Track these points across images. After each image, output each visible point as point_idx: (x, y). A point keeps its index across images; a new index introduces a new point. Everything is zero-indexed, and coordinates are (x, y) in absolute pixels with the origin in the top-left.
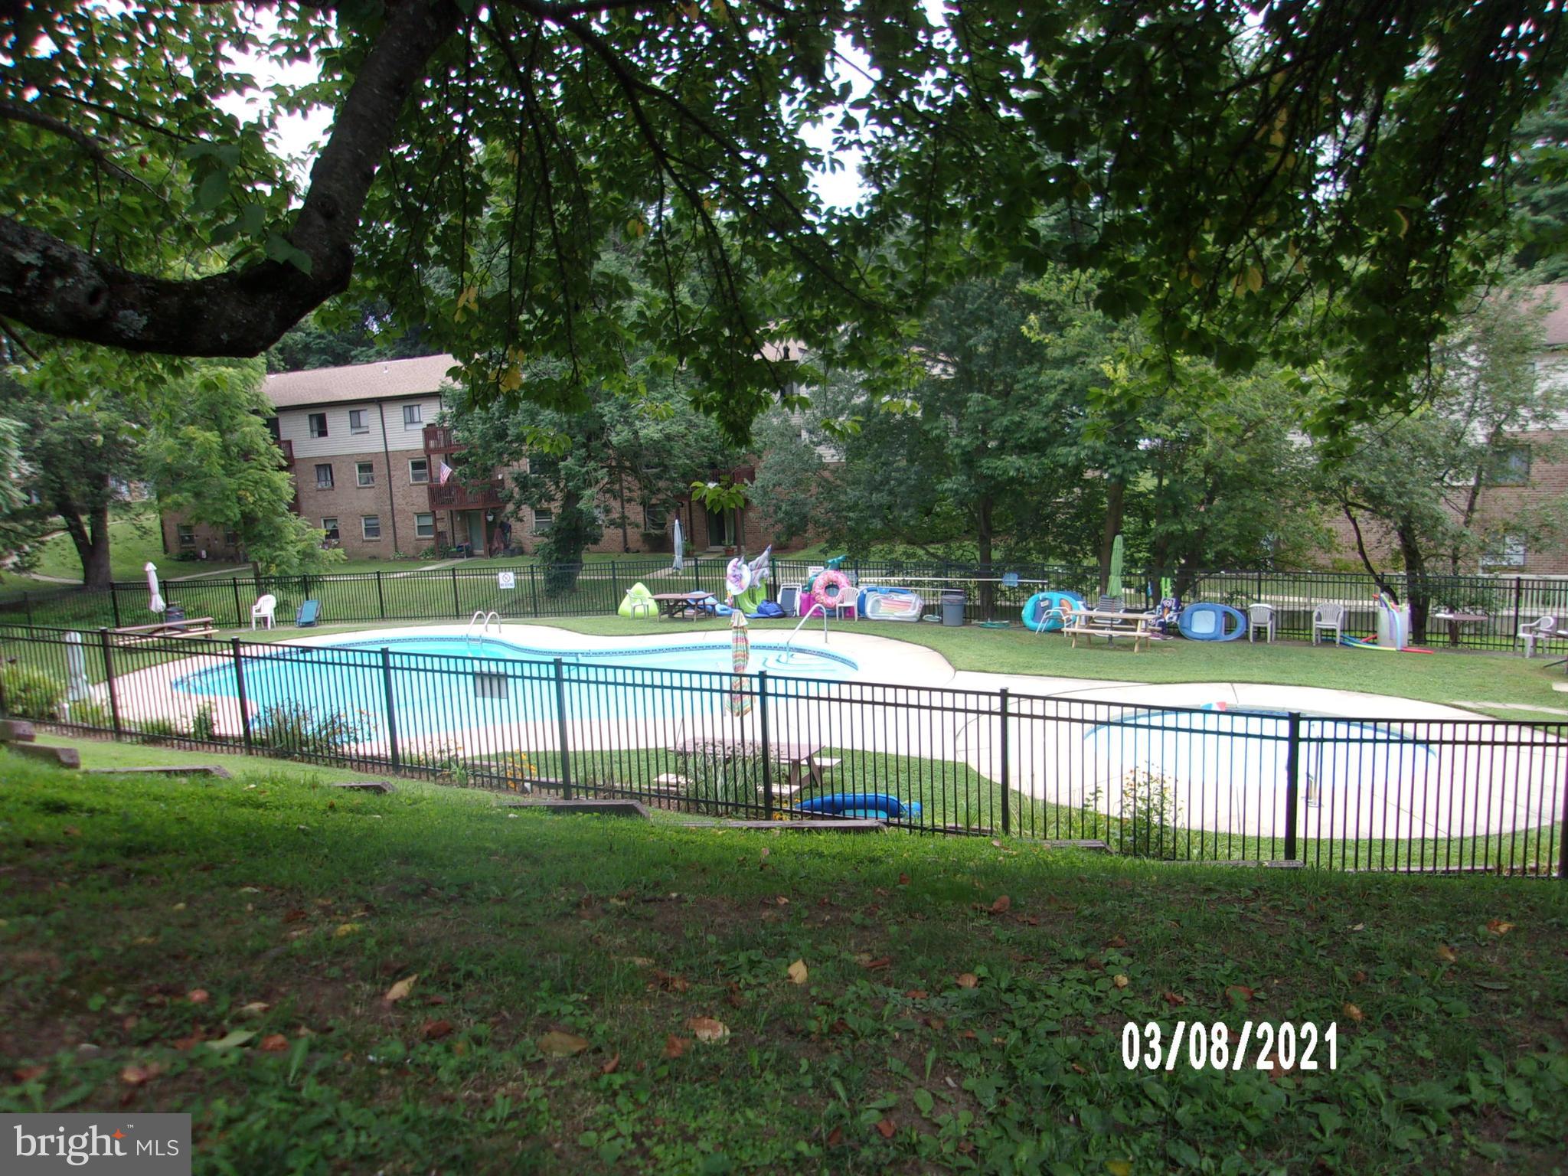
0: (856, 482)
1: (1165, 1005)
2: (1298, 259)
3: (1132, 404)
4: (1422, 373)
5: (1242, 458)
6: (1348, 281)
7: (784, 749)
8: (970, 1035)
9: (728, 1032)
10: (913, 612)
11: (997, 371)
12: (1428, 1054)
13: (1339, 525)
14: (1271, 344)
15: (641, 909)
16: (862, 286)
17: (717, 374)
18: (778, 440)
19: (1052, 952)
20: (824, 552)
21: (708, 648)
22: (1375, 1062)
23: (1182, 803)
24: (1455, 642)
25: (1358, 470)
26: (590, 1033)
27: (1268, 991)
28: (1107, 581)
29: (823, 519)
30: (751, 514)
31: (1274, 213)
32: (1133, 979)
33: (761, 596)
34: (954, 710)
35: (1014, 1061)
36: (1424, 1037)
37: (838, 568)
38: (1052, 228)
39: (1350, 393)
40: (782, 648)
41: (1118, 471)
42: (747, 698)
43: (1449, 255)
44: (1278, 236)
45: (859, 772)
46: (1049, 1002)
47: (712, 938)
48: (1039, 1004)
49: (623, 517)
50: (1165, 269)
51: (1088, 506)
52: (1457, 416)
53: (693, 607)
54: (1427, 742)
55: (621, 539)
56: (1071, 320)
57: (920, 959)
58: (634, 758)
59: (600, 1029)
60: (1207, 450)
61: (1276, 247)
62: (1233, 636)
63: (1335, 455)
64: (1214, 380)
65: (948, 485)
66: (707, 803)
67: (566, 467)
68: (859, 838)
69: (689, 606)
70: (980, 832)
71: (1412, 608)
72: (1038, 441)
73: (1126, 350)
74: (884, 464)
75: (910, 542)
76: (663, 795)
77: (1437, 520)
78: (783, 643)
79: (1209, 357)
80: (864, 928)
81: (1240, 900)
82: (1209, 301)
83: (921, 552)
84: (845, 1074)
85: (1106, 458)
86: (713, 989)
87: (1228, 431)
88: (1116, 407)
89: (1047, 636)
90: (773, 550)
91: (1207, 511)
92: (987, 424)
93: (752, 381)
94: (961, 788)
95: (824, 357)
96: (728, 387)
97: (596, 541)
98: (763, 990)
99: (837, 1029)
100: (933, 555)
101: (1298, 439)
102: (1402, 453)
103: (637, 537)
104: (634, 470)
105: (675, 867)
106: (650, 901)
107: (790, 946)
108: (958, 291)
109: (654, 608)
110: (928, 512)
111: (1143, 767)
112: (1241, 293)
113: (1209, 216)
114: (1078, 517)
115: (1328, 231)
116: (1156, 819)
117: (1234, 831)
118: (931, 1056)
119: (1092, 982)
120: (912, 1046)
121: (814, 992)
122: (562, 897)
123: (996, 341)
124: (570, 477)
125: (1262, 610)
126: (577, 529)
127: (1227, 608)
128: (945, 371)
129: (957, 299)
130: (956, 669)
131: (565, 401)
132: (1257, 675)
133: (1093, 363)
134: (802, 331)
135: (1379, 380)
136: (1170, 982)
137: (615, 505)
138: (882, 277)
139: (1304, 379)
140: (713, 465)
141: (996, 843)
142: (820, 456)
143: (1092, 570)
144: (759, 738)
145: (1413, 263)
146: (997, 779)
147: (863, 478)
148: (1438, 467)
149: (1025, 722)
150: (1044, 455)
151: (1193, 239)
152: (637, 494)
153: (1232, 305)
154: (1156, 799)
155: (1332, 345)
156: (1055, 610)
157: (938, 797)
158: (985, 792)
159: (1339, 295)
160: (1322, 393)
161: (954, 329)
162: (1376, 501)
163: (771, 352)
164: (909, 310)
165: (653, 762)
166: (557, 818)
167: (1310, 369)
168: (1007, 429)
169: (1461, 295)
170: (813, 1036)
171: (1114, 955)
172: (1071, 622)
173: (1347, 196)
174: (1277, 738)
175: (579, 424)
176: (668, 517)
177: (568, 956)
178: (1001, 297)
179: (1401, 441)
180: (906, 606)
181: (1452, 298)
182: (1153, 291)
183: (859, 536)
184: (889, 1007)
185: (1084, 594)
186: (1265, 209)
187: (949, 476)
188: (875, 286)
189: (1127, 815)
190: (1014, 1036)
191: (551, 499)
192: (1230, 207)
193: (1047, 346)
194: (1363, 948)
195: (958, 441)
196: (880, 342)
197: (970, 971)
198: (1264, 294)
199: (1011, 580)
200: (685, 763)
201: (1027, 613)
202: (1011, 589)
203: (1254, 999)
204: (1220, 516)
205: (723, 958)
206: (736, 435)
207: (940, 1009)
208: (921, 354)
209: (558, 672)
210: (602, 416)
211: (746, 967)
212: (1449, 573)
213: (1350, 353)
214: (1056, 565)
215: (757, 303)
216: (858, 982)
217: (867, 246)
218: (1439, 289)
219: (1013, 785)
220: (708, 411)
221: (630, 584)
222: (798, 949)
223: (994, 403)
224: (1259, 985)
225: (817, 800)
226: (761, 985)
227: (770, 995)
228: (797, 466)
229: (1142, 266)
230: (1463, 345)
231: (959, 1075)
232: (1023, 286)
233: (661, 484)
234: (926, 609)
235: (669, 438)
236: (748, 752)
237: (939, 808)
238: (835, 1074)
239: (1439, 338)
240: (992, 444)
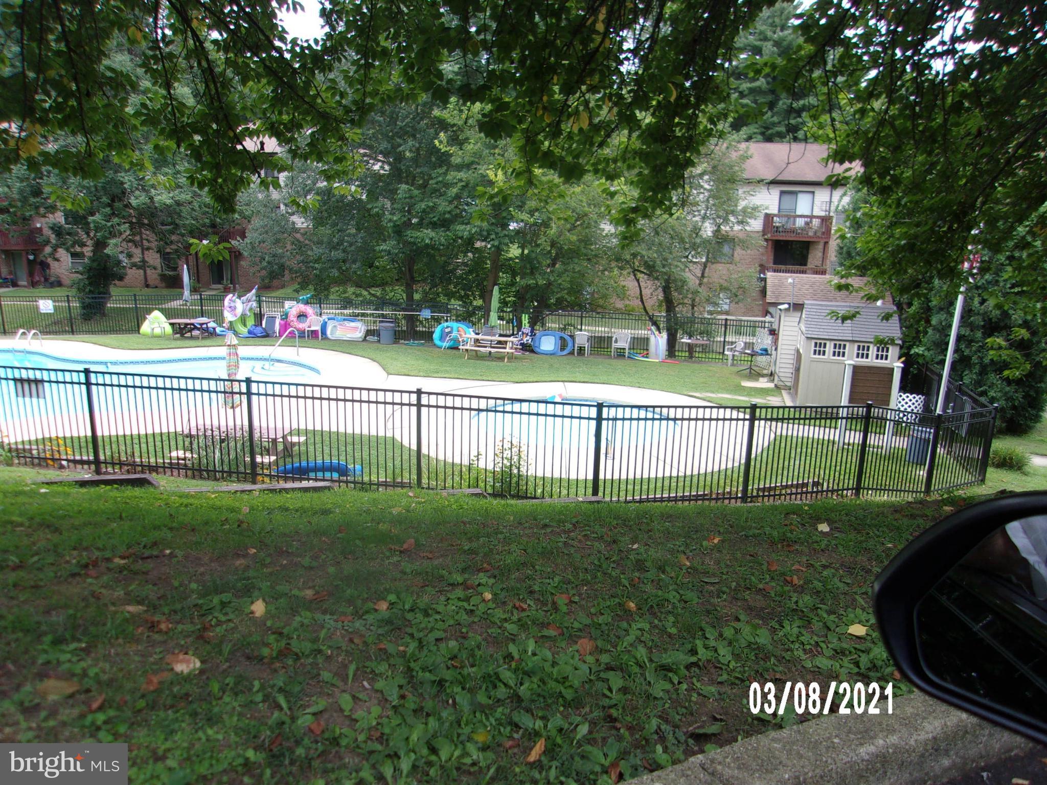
0: (320, 243)
1: (515, 612)
2: (611, 109)
3: (505, 199)
4: (680, 190)
5: (574, 238)
6: (640, 127)
7: (264, 431)
8: (382, 646)
9: (198, 664)
10: (359, 334)
11: (418, 170)
12: (674, 631)
13: (630, 283)
14: (593, 165)
15: (140, 565)
16: (319, 101)
17: (207, 158)
18: (262, 209)
19: (441, 578)
20: (297, 291)
21: (210, 359)
22: (643, 639)
23: (532, 461)
24: (691, 357)
25: (641, 249)
26: (85, 674)
27: (580, 595)
28: (489, 316)
29: (296, 268)
30: (243, 263)
31: (597, 77)
32: (495, 595)
33: (251, 322)
34: (385, 403)
35: (412, 665)
36: (671, 619)
37: (307, 303)
38: (457, 74)
39: (640, 199)
40: (265, 359)
41: (496, 243)
42: (237, 397)
43: (697, 116)
44: (599, 93)
45: (319, 446)
46: (438, 617)
47: (194, 586)
48: (431, 619)
49: (144, 261)
50: (528, 108)
51: (478, 263)
52: (697, 219)
53: (198, 329)
54: (675, 419)
55: (142, 277)
56: (467, 139)
57: (349, 591)
58: (151, 440)
59: (92, 672)
60: (553, 231)
61: (597, 100)
62: (565, 352)
63: (628, 239)
64: (557, 186)
65: (383, 247)
66: (208, 471)
67: (94, 221)
68: (316, 495)
69: (195, 328)
70: (402, 485)
71: (669, 336)
72: (445, 220)
73: (501, 160)
74: (339, 231)
75: (358, 286)
76: (174, 467)
77: (684, 282)
78: (266, 356)
79: (555, 170)
80: (311, 568)
81: (565, 532)
82: (555, 133)
83: (365, 293)
84: (288, 689)
85: (489, 234)
86: (189, 627)
87: (566, 220)
88: (496, 200)
89: (450, 351)
90: (259, 289)
91: (552, 272)
92: (411, 206)
93: (235, 164)
94: (390, 454)
95: (290, 151)
96: (216, 168)
97: (121, 278)
98: (231, 625)
99: (282, 654)
100: (373, 295)
101: (607, 228)
102: (666, 239)
103: (156, 276)
104: (151, 227)
105: (171, 529)
106: (147, 558)
107: (254, 587)
108: (393, 112)
109: (169, 330)
110: (371, 266)
111: (508, 438)
112: (576, 130)
113: (558, 74)
114: (470, 272)
115: (629, 92)
116: (515, 471)
117: (563, 476)
118: (352, 668)
119: (467, 599)
120: (340, 659)
121: (269, 623)
122: (73, 559)
123: (418, 149)
124: (97, 229)
125: (582, 337)
126: (105, 269)
127: (563, 335)
128: (382, 168)
129: (392, 118)
130: (389, 374)
131: (82, 169)
132: (580, 377)
133: (482, 169)
134: (274, 130)
135: (655, 193)
136: (518, 595)
137: (137, 252)
138: (334, 95)
139: (612, 189)
140: (213, 225)
141: (411, 494)
142: (294, 223)
143: (479, 308)
144: (246, 423)
145: (677, 120)
146: (414, 447)
147: (325, 239)
148: (686, 249)
149: (433, 410)
150: (448, 230)
151: (545, 88)
152: (154, 245)
153: (570, 136)
154: (515, 458)
155: (630, 167)
156: (454, 334)
157: (374, 461)
158: (406, 457)
159: (635, 135)
160: (622, 199)
161: (390, 139)
162: (650, 269)
163: (250, 145)
164: (352, 122)
165: (166, 443)
166: (84, 490)
167: (616, 182)
168: (424, 211)
169: (703, 143)
170: (265, 661)
171: (483, 578)
172: (465, 343)
173: (640, 72)
174: (589, 419)
175: (104, 188)
176: (180, 263)
177: (71, 612)
178: (422, 119)
179: (666, 232)
180: (355, 330)
181: (698, 144)
182: (520, 122)
183: (322, 281)
184: (324, 632)
185: (474, 324)
186: (592, 73)
187: (385, 241)
188: (328, 102)
189: (498, 469)
190: (413, 645)
191: (83, 245)
192: (570, 69)
193: (451, 155)
194: (638, 561)
195: (391, 217)
196: (332, 143)
197: (384, 599)
198: (590, 131)
199: (426, 314)
200: (191, 443)
201: (436, 336)
202: (426, 319)
203: (571, 602)
204: (559, 275)
205: (201, 602)
206: (223, 204)
207: (362, 628)
208: (365, 155)
209: (87, 378)
210: (122, 183)
211: (218, 607)
212: (689, 315)
213: (640, 174)
214: (455, 304)
215: (239, 107)
216: (303, 613)
217: (323, 71)
218: (691, 138)
219: (424, 451)
220: (201, 185)
221: (149, 311)
222: (260, 589)
223: (416, 192)
224: (574, 592)
225: (289, 466)
226: (230, 620)
227: (236, 628)
228: (276, 229)
229: (512, 105)
230: (701, 175)
231: (373, 679)
232: (436, 112)
233: (174, 238)
234: (369, 333)
235: (178, 203)
236: (239, 434)
237: (374, 470)
238: (281, 690)
239: (690, 169)
240: (414, 221)
